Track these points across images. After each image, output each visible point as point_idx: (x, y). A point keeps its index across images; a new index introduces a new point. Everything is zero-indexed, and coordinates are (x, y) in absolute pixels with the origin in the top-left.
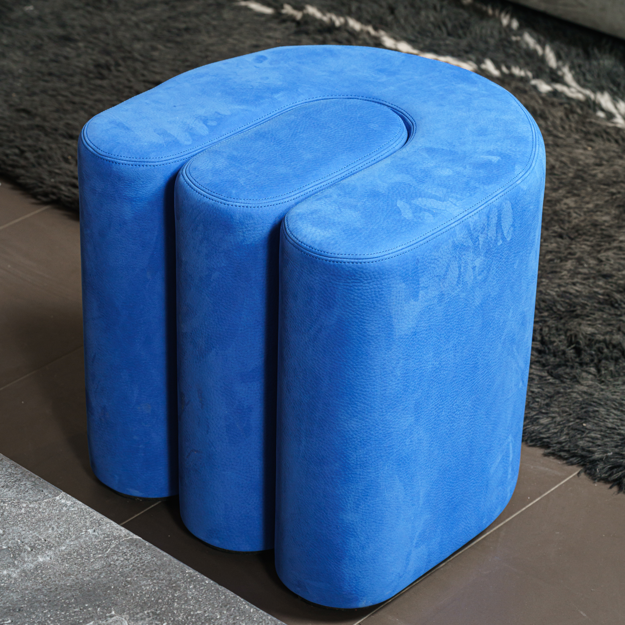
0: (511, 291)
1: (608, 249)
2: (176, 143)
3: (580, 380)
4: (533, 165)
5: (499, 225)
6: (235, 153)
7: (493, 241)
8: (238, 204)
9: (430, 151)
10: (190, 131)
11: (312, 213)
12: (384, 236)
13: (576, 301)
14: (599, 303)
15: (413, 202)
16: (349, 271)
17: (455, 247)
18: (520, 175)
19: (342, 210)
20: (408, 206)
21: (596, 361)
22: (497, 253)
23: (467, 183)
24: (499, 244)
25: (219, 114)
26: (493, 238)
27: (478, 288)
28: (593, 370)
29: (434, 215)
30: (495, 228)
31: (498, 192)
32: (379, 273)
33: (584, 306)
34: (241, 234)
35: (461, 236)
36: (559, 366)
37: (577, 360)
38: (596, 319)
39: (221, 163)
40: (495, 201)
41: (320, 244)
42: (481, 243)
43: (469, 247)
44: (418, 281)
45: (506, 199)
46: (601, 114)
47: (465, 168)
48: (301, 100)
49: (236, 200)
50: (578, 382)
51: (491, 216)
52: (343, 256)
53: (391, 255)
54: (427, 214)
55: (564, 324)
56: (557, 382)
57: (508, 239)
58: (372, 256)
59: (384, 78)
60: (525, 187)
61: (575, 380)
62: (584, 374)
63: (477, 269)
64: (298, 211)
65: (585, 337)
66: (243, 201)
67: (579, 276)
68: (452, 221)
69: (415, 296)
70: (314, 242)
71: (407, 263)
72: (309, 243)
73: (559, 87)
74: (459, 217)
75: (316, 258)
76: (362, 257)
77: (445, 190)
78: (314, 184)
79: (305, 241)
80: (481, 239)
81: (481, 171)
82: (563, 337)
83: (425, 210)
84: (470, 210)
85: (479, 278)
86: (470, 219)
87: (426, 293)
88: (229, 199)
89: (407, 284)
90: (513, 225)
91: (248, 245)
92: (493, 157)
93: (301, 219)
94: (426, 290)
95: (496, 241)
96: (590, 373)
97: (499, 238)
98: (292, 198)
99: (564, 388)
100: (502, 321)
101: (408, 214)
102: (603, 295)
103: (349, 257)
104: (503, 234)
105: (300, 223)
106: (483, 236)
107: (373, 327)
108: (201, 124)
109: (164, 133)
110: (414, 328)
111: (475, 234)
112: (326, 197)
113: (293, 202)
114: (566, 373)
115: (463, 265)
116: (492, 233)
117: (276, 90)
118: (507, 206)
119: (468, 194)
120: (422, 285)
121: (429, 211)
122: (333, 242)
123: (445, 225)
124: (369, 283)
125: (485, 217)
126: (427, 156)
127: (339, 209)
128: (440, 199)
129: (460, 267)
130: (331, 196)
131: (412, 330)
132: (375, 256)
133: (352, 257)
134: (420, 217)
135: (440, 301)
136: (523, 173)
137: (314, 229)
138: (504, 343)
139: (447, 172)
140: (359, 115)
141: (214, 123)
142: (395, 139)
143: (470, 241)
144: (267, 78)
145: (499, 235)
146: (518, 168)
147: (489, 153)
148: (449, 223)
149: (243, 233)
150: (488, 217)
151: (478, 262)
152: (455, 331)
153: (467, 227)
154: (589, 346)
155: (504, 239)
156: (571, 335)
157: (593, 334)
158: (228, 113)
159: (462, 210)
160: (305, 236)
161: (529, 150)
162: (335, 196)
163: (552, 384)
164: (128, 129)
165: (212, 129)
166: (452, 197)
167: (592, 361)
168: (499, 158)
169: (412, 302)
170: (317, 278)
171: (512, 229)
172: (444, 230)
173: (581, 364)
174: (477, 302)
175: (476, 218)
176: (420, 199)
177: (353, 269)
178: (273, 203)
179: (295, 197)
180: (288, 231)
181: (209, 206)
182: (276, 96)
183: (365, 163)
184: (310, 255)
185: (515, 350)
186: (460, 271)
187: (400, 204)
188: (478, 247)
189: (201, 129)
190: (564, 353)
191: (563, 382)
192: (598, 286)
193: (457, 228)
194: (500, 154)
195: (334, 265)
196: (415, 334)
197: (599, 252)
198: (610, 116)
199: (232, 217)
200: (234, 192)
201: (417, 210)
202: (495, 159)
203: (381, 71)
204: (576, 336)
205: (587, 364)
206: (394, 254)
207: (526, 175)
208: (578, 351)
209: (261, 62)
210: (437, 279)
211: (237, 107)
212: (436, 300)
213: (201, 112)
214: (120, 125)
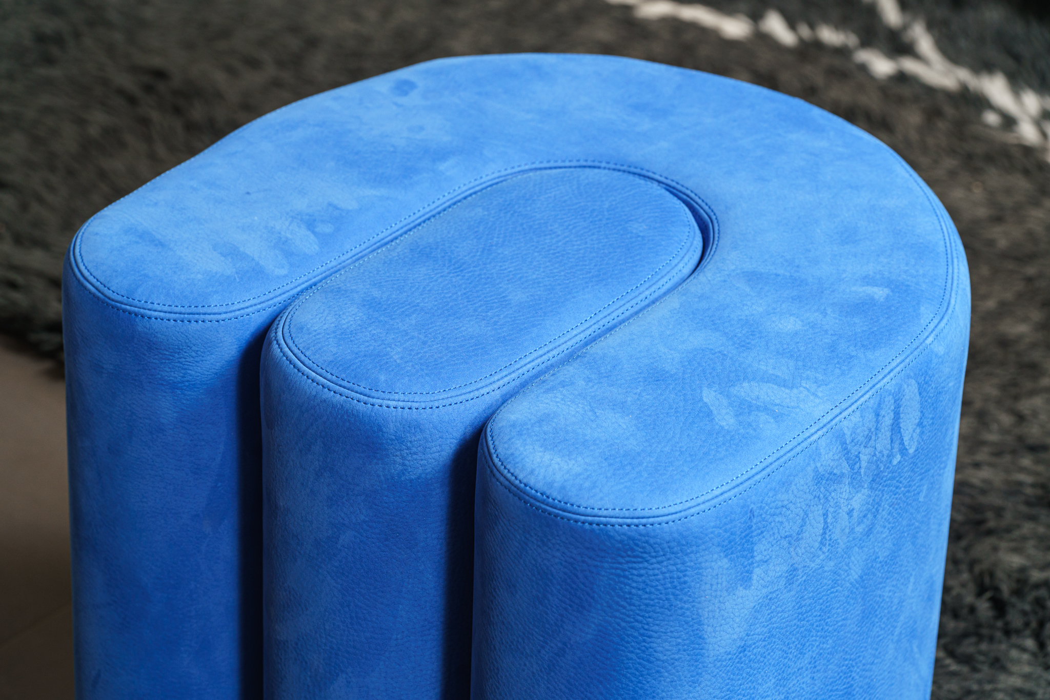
0: (913, 544)
1: (1032, 393)
2: (257, 273)
3: (1009, 665)
4: (953, 302)
5: (896, 427)
6: (376, 293)
7: (884, 459)
8: (392, 403)
9: (753, 278)
10: (283, 246)
11: (540, 421)
12: (686, 469)
13: (983, 500)
14: (1028, 503)
15: (734, 391)
16: (621, 542)
17: (819, 479)
18: (932, 326)
19: (599, 412)
20: (725, 402)
21: (1034, 624)
22: (893, 478)
23: (833, 348)
24: (895, 462)
25: (336, 208)
26: (886, 453)
27: (856, 549)
28: (1030, 643)
29: (778, 418)
30: (889, 434)
31: (894, 364)
32: (679, 544)
33: (999, 512)
34: (398, 460)
35: (829, 457)
36: (965, 635)
37: (1000, 624)
38: (1024, 538)
39: (352, 315)
40: (888, 383)
41: (563, 488)
42: (864, 464)
43: (842, 475)
44: (752, 551)
45: (909, 377)
46: (992, 118)
47: (825, 314)
48: (490, 173)
49: (387, 396)
50: (1004, 669)
51: (883, 413)
52: (610, 512)
53: (702, 507)
54: (763, 417)
55: (967, 549)
56: (965, 669)
57: (911, 451)
58: (666, 511)
59: (645, 124)
60: (940, 349)
61: (998, 664)
62: (1014, 653)
63: (855, 514)
64: (513, 417)
65: (1009, 576)
66: (402, 397)
67: (986, 449)
68: (813, 430)
69: (745, 579)
70: (551, 485)
71: (731, 521)
72: (540, 486)
73: (910, 65)
74: (825, 421)
75: (556, 516)
76: (647, 513)
77: (792, 363)
78: (535, 355)
79: (532, 481)
80: (864, 459)
81: (856, 320)
82: (965, 576)
83: (758, 408)
84: (844, 405)
85: (859, 529)
86: (845, 423)
87: (766, 572)
88: (373, 393)
89: (731, 560)
90: (920, 424)
91: (411, 481)
92: (875, 289)
93: (520, 434)
94: (764, 566)
95: (891, 456)
96: (1024, 650)
97: (896, 450)
98: (495, 386)
99: (980, 682)
100: (896, 601)
101: (726, 419)
102: (1033, 485)
103: (622, 514)
104: (902, 443)
105: (518, 443)
106: (868, 451)
107: (666, 645)
108: (303, 231)
109: (232, 253)
110: (742, 639)
111: (854, 451)
112: (563, 384)
113: (497, 395)
114: (981, 653)
115: (831, 510)
116: (883, 443)
117: (441, 154)
118: (911, 390)
119: (837, 371)
120: (757, 559)
121: (766, 409)
122: (587, 484)
123: (800, 439)
124: (659, 563)
125: (871, 416)
126: (748, 290)
127: (592, 410)
128: (783, 384)
129: (825, 515)
130: (572, 383)
131: (739, 643)
132: (672, 510)
133: (627, 514)
134: (750, 425)
135: (790, 581)
136: (936, 321)
137: (547, 456)
138: (899, 641)
139: (790, 325)
140: (607, 205)
141: (327, 229)
142: (682, 253)
143: (845, 464)
144: (421, 128)
145: (896, 446)
146: (926, 312)
147: (868, 280)
148: (807, 434)
149: (403, 458)
150: (878, 415)
151: (858, 500)
152: (814, 633)
153: (840, 437)
154: (1018, 592)
155: (903, 451)
156: (981, 574)
157: (1023, 570)
158: (352, 205)
159: (829, 406)
160: (532, 472)
161: (942, 271)
162: (582, 383)
163: (954, 674)
164: (161, 244)
165: (325, 241)
166: (808, 378)
167: (1027, 624)
168: (887, 291)
169: (741, 592)
170: (558, 554)
171: (918, 431)
172: (799, 449)
173: (1008, 632)
174: (855, 575)
175: (856, 418)
176: (745, 384)
177: (630, 538)
178: (460, 399)
179: (501, 383)
180: (496, 460)
181: (334, 406)
182: (442, 167)
183: (628, 306)
184: (544, 511)
185: (915, 649)
186: (826, 522)
187: (709, 396)
188: (858, 473)
189: (305, 242)
190: (972, 610)
191: (975, 670)
192: (1022, 470)
193: (822, 443)
194: (889, 283)
195: (592, 531)
196: (743, 649)
197: (1016, 398)
198: (1009, 122)
199: (380, 430)
200: (382, 378)
201: (744, 408)
202: (880, 293)
203: (639, 108)
204: (992, 575)
205: (1018, 632)
206: (707, 505)
207: (942, 325)
208: (999, 606)
209: (405, 93)
210: (785, 543)
211: (370, 192)
212: (783, 582)
213: (301, 204)
214: (145, 237)
